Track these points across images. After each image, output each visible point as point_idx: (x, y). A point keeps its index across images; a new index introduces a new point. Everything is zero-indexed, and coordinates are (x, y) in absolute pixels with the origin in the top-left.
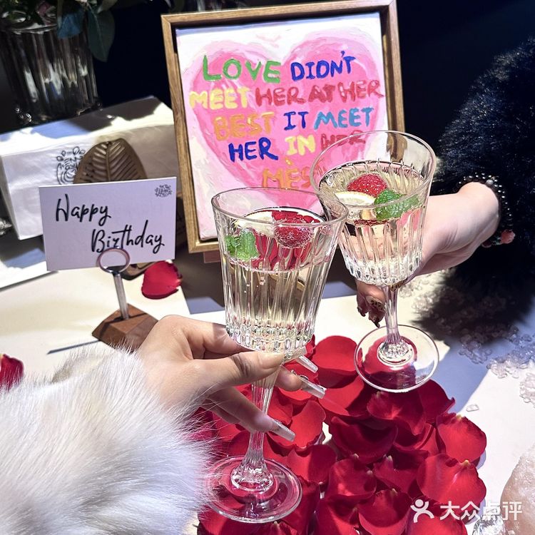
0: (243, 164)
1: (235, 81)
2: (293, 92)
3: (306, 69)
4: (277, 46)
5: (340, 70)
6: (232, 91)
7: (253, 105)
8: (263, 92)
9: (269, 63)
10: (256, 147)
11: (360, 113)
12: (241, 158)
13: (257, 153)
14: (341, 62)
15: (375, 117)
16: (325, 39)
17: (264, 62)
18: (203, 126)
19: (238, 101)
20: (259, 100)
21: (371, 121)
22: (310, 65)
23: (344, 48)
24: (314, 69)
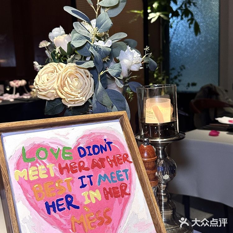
1: (44, 161)
2: (82, 164)
3: (87, 150)
5: (106, 150)
6: (43, 167)
7: (58, 175)
8: (63, 165)
9: (65, 148)
11: (122, 173)
12: (55, 211)
13: (65, 206)
14: (105, 145)
17: (61, 148)
19: (48, 173)
20: (61, 170)
21: (129, 177)
22: (89, 148)
23: (105, 137)
24: (91, 149)
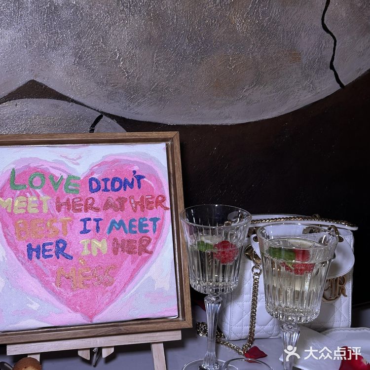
0: (39, 262)
1: (38, 190)
2: (90, 201)
3: (102, 184)
5: (131, 186)
6: (35, 199)
7: (53, 211)
8: (63, 201)
9: (70, 177)
10: (53, 247)
11: (148, 222)
12: (38, 258)
15: (162, 225)
16: (119, 161)
19: (40, 207)
20: (59, 207)
22: (106, 180)
23: (136, 168)
24: (109, 183)
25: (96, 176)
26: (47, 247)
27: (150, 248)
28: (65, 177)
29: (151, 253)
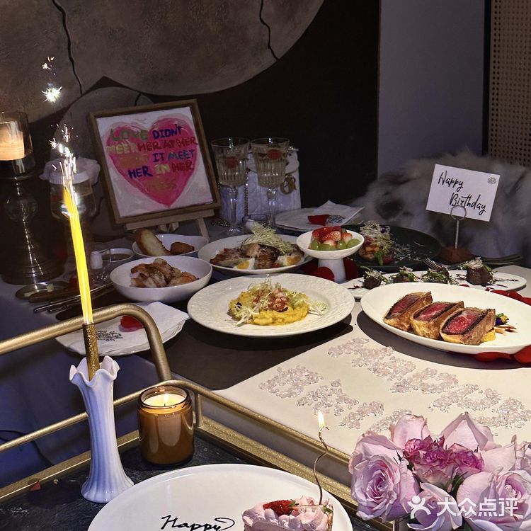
0: (136, 179)
1: (127, 140)
2: (155, 144)
3: (160, 133)
4: (144, 123)
5: (176, 133)
8: (141, 145)
10: (141, 171)
11: (188, 152)
12: (135, 177)
13: (142, 173)
14: (176, 129)
15: (196, 154)
16: (167, 119)
18: (114, 162)
19: (130, 150)
20: (140, 148)
21: (194, 156)
22: (162, 131)
23: (176, 122)
24: (163, 133)
25: (156, 129)
26: (139, 171)
27: (192, 166)
28: (139, 131)
29: (193, 169)
